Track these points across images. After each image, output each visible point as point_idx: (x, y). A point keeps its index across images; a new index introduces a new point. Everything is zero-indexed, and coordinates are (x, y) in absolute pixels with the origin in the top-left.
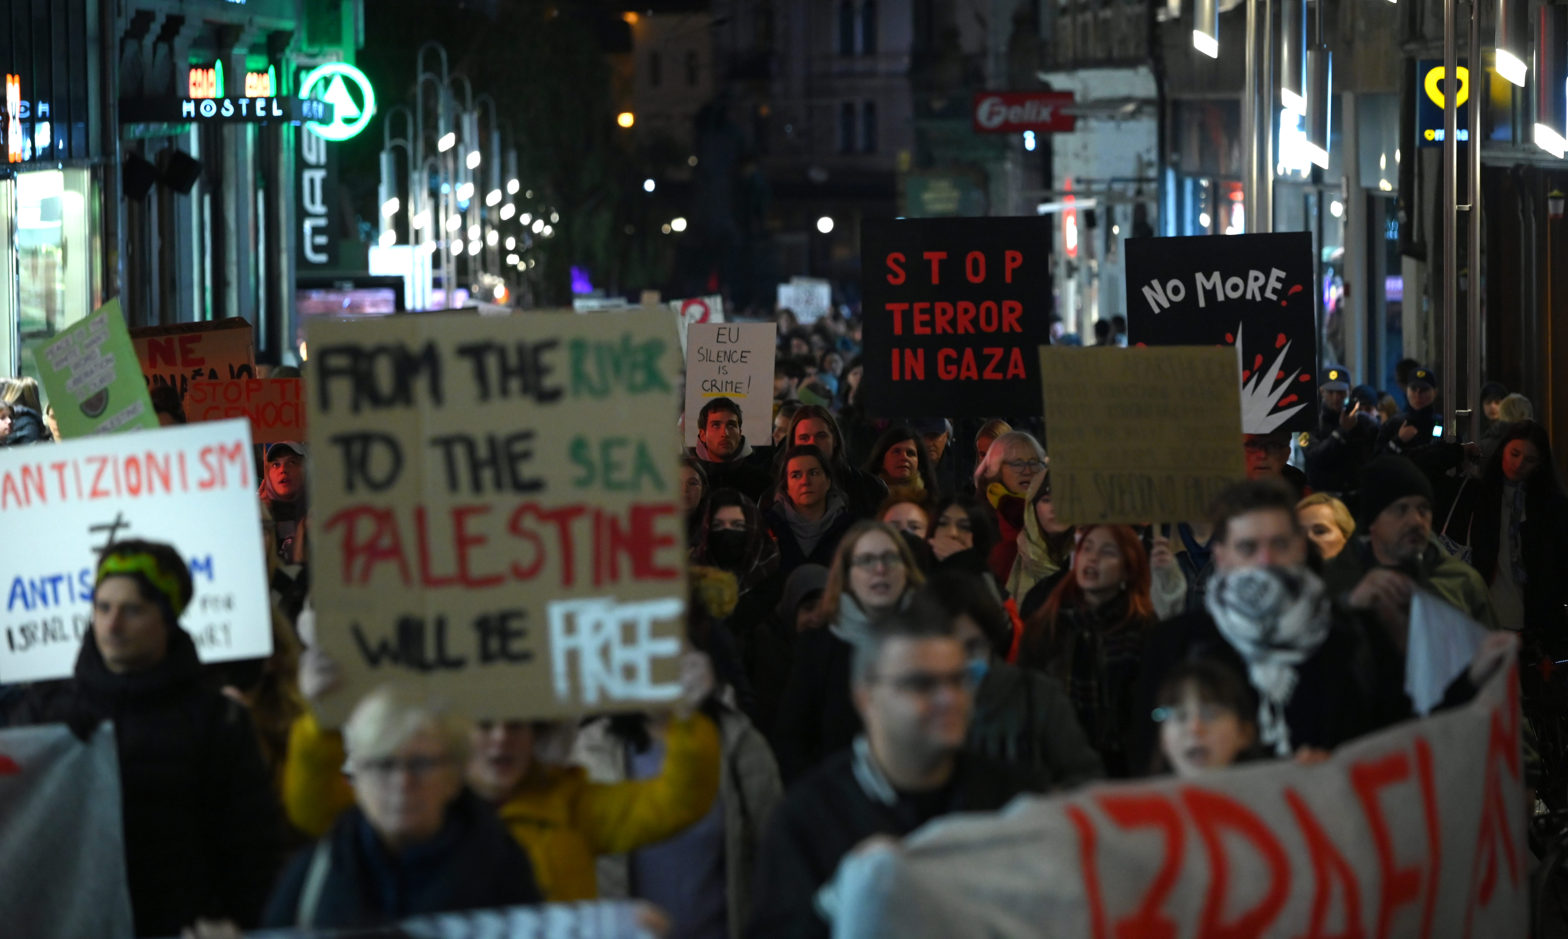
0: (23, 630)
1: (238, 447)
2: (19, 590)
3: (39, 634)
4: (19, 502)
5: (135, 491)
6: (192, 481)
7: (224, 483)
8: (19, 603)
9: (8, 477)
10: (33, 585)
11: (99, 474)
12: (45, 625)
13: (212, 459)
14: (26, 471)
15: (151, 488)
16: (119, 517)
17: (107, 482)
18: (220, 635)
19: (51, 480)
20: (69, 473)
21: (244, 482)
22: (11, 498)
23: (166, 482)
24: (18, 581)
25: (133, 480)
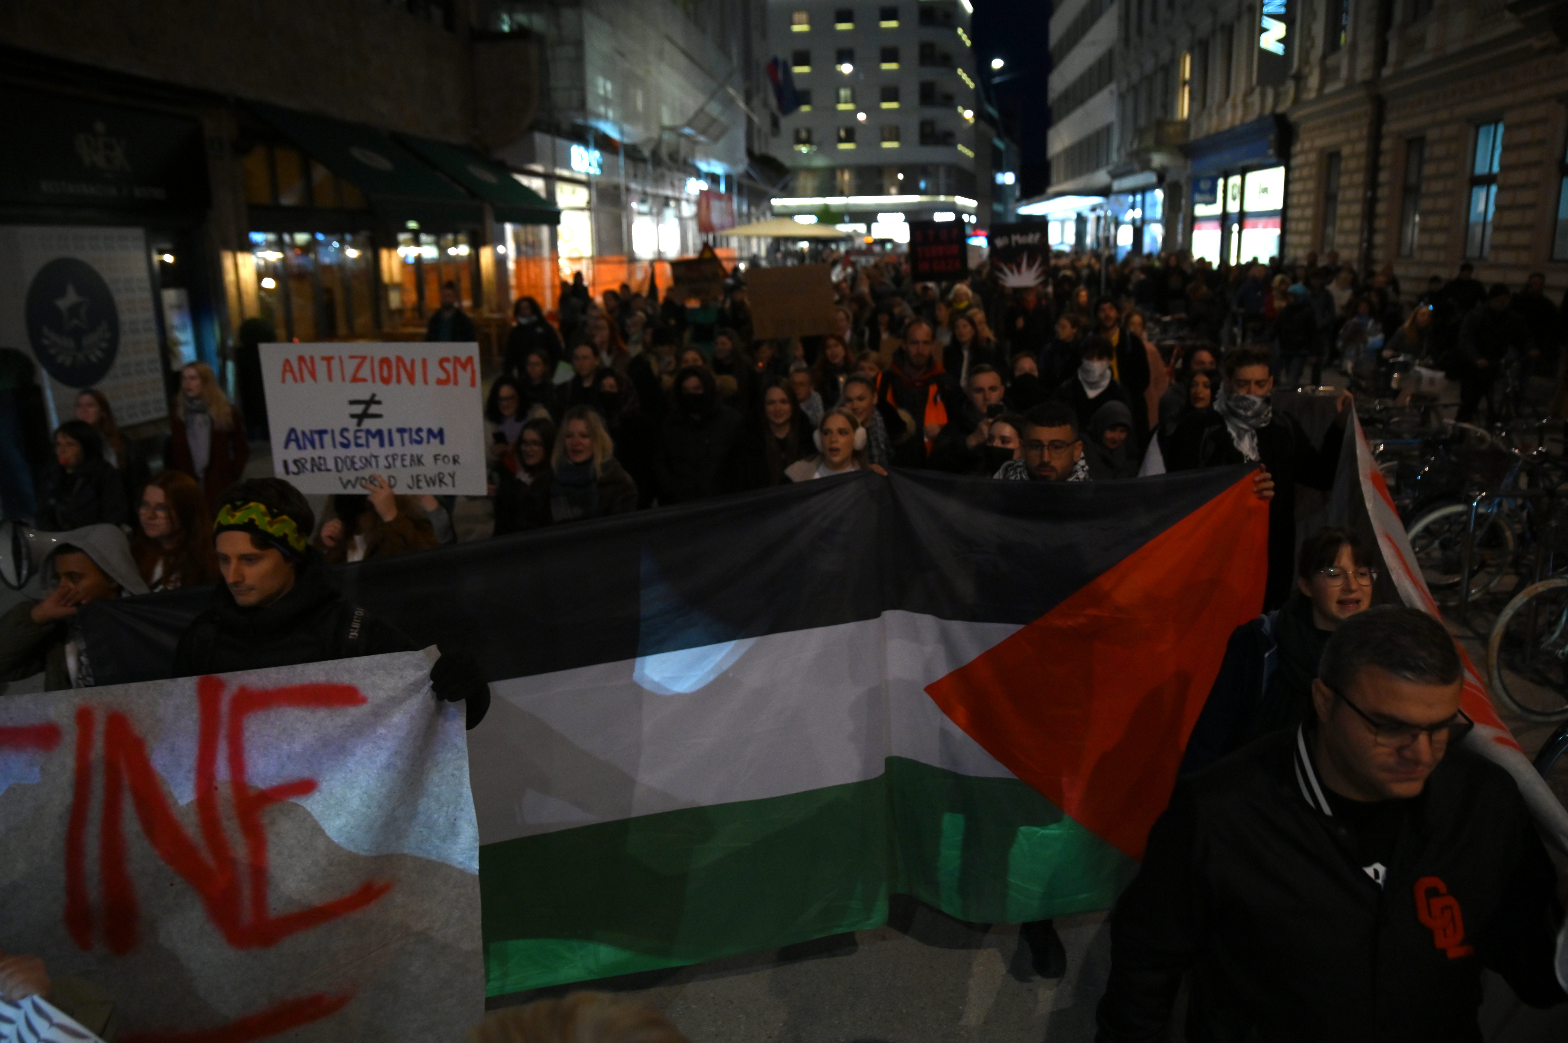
0: (295, 462)
1: (470, 359)
2: (293, 437)
3: (308, 466)
4: (295, 380)
5: (386, 381)
6: (432, 379)
7: (456, 383)
8: (293, 445)
9: (287, 362)
10: (304, 433)
11: (359, 367)
12: (313, 459)
13: (449, 366)
14: (301, 359)
15: (399, 381)
16: (374, 395)
17: (365, 372)
18: (448, 480)
19: (321, 368)
20: (335, 364)
21: (473, 384)
22: (289, 376)
23: (411, 379)
24: (293, 431)
25: (385, 374)
